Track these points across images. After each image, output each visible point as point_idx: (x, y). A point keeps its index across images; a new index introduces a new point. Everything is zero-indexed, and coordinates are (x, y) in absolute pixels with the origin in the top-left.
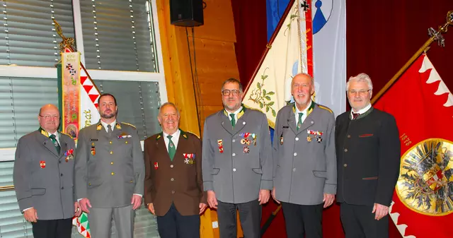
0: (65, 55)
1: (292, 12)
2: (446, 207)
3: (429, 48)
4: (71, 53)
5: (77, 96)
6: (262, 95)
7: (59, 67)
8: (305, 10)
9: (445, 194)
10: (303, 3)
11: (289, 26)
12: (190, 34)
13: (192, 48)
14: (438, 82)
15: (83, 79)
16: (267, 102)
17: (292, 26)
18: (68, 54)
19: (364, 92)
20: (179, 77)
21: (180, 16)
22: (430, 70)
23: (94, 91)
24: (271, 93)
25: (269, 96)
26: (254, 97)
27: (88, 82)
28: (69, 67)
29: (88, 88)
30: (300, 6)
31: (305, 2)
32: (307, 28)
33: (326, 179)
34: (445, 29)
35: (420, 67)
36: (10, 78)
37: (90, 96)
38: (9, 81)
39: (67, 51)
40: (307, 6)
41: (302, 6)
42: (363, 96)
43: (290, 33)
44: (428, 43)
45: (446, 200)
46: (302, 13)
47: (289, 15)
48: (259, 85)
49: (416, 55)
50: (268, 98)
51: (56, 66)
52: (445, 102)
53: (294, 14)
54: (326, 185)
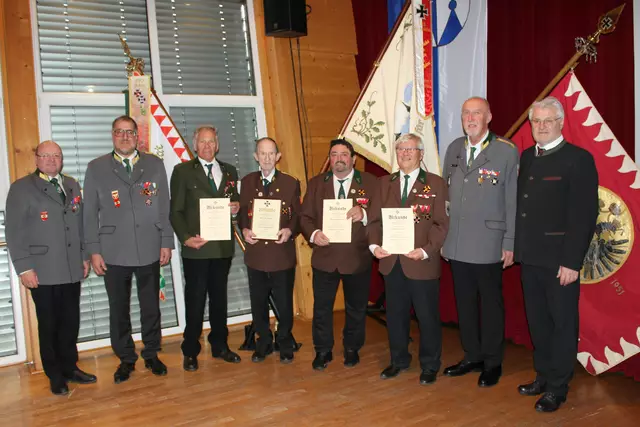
0: (133, 78)
1: (406, 20)
2: (596, 272)
3: (576, 64)
4: (140, 77)
5: (147, 129)
6: (368, 126)
7: (126, 92)
8: (422, 16)
9: (595, 256)
10: (419, 8)
11: (402, 37)
12: (294, 46)
13: (297, 63)
14: (588, 110)
15: (154, 108)
16: (375, 134)
17: (406, 37)
18: (136, 77)
19: (551, 121)
20: (279, 102)
21: (276, 25)
22: (577, 93)
23: (166, 123)
24: (380, 123)
25: (377, 126)
26: (358, 129)
27: (159, 112)
28: (137, 93)
29: (159, 119)
30: (415, 11)
31: (422, 7)
32: (424, 40)
33: (505, 231)
34: (595, 39)
35: (565, 90)
36: (73, 107)
37: (162, 128)
38: (72, 111)
39: (136, 74)
40: (425, 12)
41: (418, 11)
42: (550, 127)
43: (402, 47)
44: (576, 57)
45: (596, 263)
46: (418, 21)
47: (402, 24)
48: (364, 114)
49: (561, 74)
50: (377, 130)
51: (124, 92)
52: (597, 135)
53: (408, 22)
54: (505, 240)
